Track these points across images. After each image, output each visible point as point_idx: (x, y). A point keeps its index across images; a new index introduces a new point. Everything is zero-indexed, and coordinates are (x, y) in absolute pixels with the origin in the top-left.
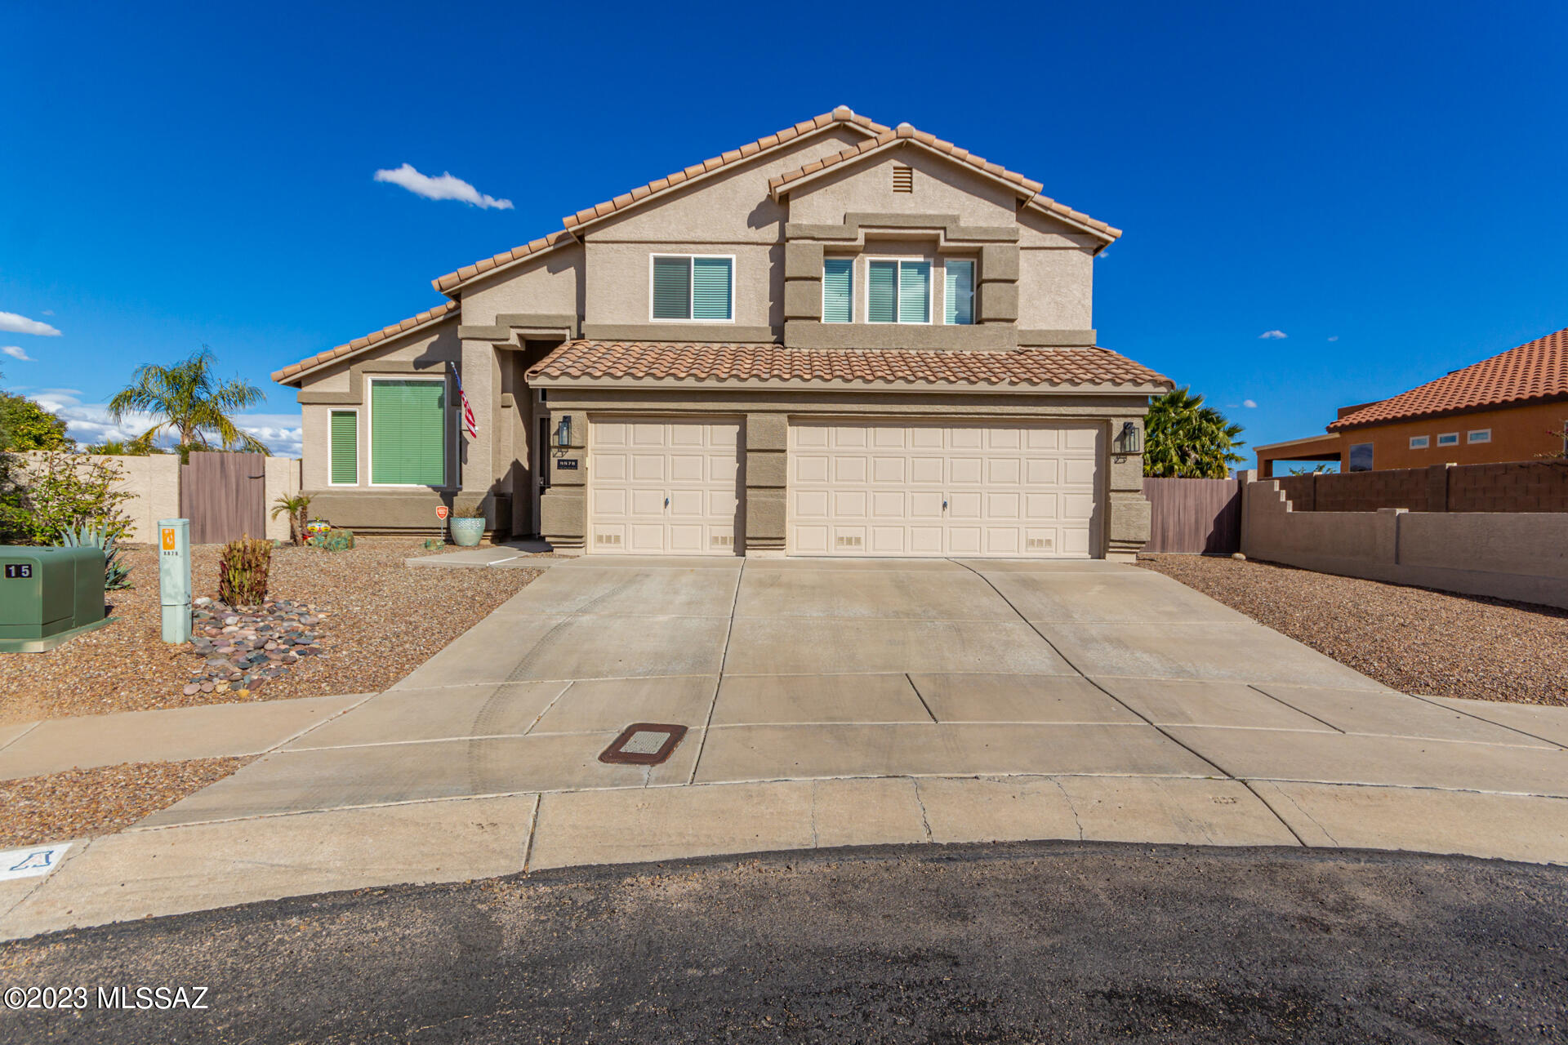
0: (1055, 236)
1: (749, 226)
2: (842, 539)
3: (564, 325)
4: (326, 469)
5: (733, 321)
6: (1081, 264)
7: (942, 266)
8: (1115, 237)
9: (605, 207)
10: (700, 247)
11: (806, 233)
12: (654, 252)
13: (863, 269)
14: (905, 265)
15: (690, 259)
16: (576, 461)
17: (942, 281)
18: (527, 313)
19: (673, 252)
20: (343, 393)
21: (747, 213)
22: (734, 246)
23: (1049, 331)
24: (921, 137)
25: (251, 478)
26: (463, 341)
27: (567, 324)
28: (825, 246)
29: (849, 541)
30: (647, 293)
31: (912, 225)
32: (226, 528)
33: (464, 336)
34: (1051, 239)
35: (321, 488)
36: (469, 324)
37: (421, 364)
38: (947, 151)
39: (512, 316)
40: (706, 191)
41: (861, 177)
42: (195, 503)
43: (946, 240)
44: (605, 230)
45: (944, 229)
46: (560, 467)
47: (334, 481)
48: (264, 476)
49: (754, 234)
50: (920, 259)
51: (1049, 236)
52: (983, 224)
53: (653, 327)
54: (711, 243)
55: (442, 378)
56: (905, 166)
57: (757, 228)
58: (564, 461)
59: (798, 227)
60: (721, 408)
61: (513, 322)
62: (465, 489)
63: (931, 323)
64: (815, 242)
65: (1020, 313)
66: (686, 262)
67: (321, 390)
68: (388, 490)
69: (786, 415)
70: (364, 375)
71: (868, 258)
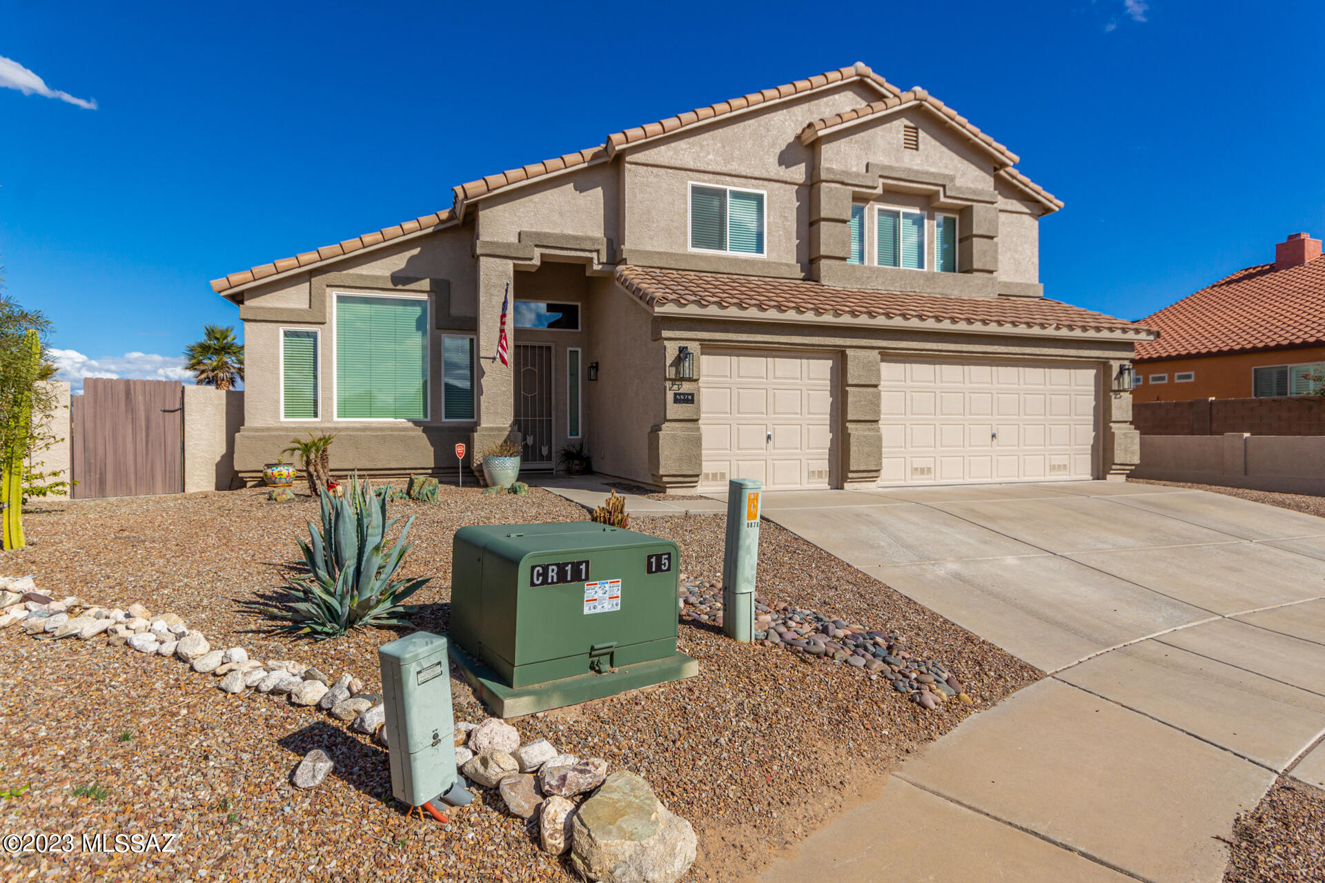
0: (1014, 201)
1: (780, 164)
2: (916, 469)
3: (593, 248)
4: (278, 401)
5: (764, 256)
6: (1030, 227)
7: (934, 219)
8: (1058, 207)
9: (652, 128)
10: (735, 180)
11: (838, 178)
12: (692, 179)
13: (873, 217)
14: (906, 216)
15: (725, 191)
16: (692, 395)
17: (933, 232)
18: (551, 231)
19: (709, 181)
20: (302, 310)
21: (778, 151)
22: (766, 183)
23: (1011, 283)
24: (934, 103)
25: (164, 411)
26: (481, 258)
27: (597, 247)
28: (854, 192)
29: (922, 471)
30: (686, 221)
31: (920, 180)
32: (132, 477)
33: (483, 251)
34: (1012, 203)
35: (271, 423)
36: (488, 239)
37: (399, 280)
38: (952, 117)
39: (538, 234)
40: (742, 124)
41: (879, 130)
42: (91, 445)
43: (945, 196)
44: (647, 152)
45: (944, 186)
46: (676, 401)
47: (286, 416)
48: (182, 409)
49: (783, 173)
50: (916, 211)
51: (1011, 201)
52: (971, 185)
53: (693, 256)
54: (746, 177)
55: (424, 297)
56: (912, 125)
57: (786, 168)
58: (680, 394)
59: (829, 170)
60: (826, 343)
61: (540, 241)
62: (484, 424)
63: (926, 269)
64: (844, 187)
65: (1000, 266)
66: (721, 194)
67: (270, 305)
68: (358, 425)
69: (877, 351)
70: (328, 290)
71: (878, 206)
